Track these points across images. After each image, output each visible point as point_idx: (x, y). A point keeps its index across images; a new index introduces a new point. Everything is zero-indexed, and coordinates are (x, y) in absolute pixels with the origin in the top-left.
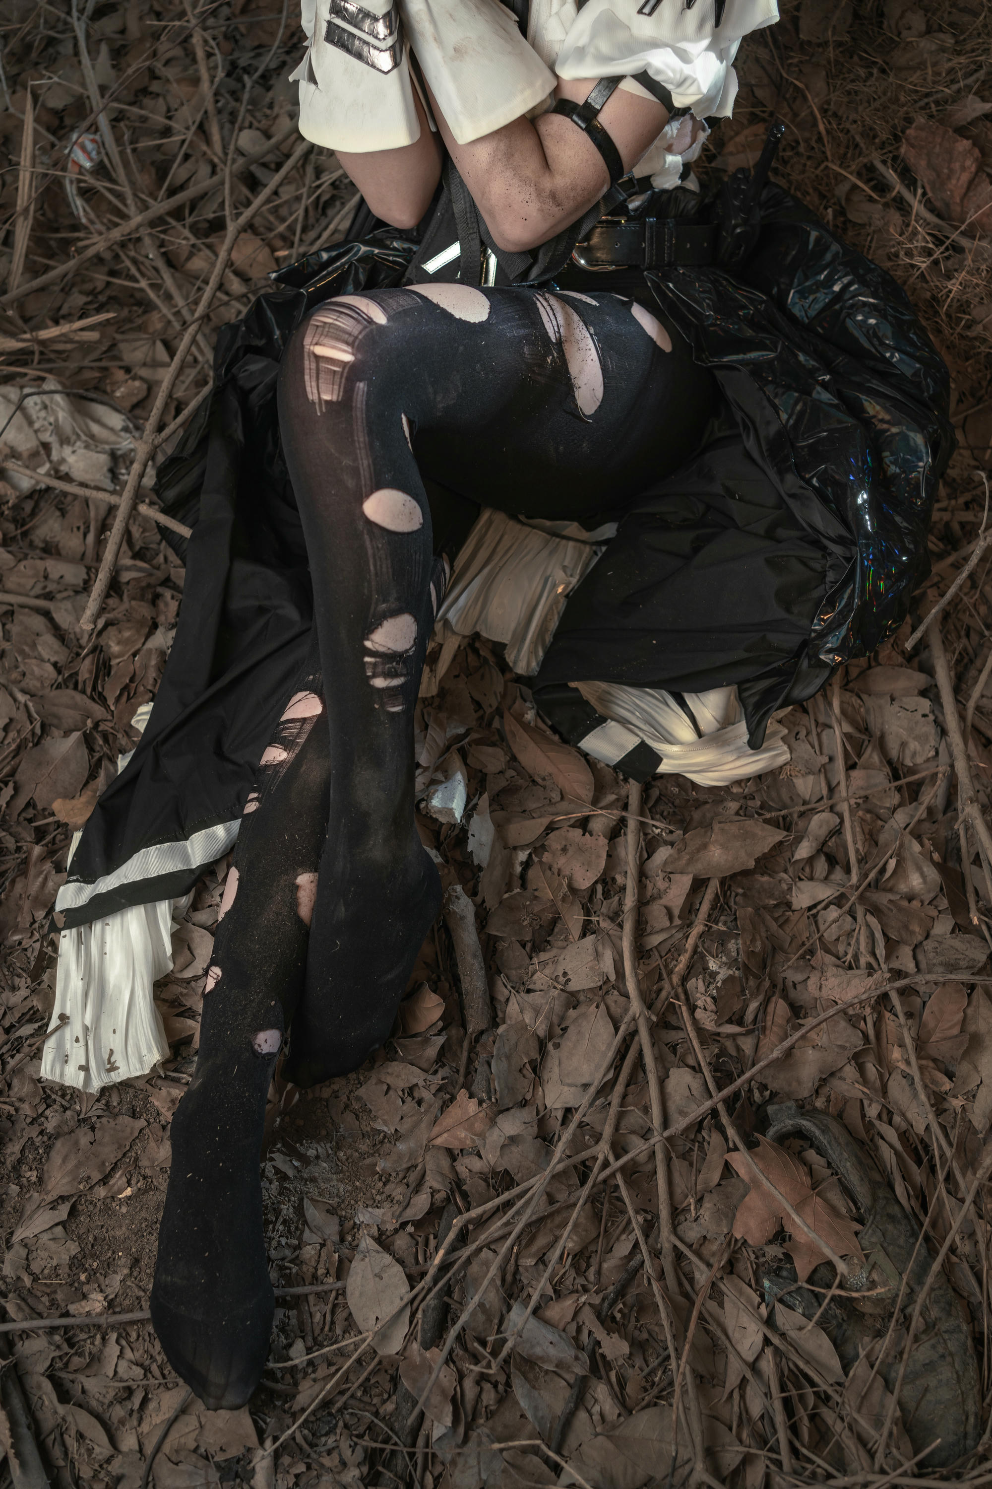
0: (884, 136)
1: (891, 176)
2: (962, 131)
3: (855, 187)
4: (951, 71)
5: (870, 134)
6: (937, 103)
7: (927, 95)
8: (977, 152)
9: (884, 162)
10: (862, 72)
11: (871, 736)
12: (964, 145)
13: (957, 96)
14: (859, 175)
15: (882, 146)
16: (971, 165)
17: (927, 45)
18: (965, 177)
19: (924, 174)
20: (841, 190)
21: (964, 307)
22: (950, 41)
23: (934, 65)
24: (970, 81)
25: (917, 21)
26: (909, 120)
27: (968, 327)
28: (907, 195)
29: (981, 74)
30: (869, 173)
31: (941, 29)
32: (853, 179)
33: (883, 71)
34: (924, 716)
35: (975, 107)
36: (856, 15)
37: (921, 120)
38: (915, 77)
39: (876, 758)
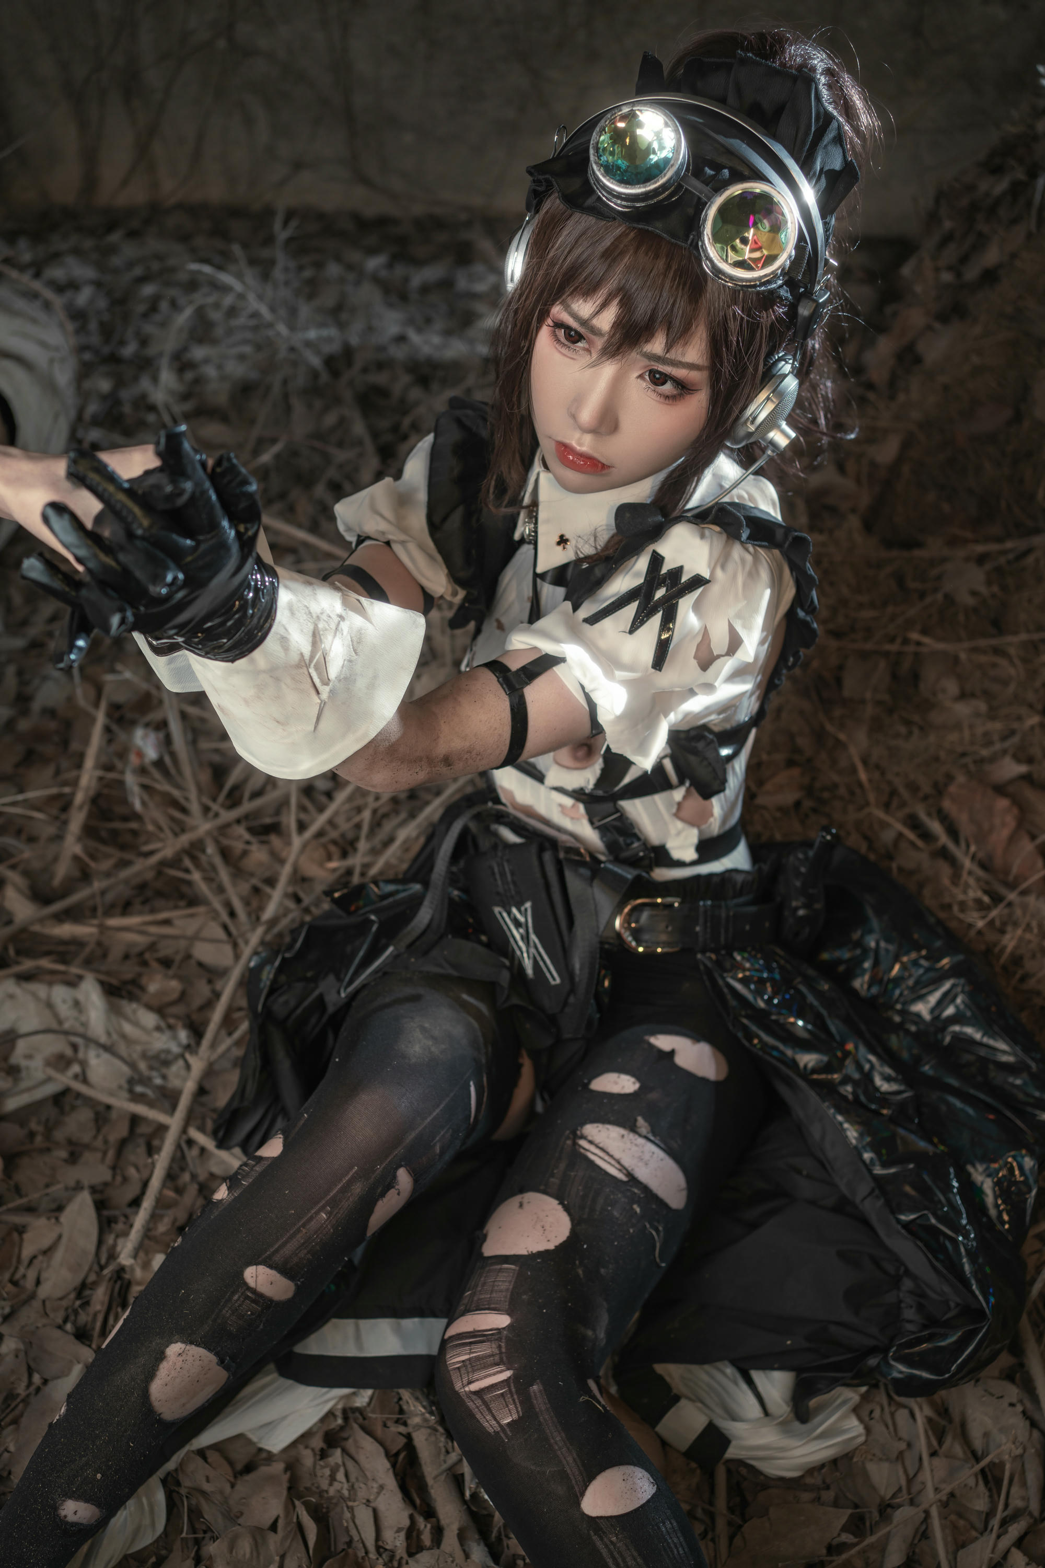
0: (926, 788)
1: (936, 827)
2: (1000, 790)
3: (900, 835)
4: (986, 734)
5: (913, 788)
6: (975, 762)
7: (964, 755)
8: (1015, 811)
9: (929, 814)
10: (903, 730)
11: (951, 1421)
12: (1003, 803)
13: (993, 759)
14: (905, 824)
15: (926, 798)
16: (1011, 821)
17: (963, 710)
18: (1005, 833)
19: (966, 828)
20: (888, 837)
21: (1017, 960)
22: (983, 707)
23: (971, 727)
24: (1007, 744)
25: (951, 687)
26: (950, 778)
27: (1023, 979)
28: (951, 846)
29: (1016, 739)
30: (914, 823)
31: (973, 695)
32: (899, 827)
33: (921, 728)
34: (1012, 1405)
35: (1011, 769)
36: (895, 677)
37: (961, 779)
38: (953, 737)
39: (958, 1450)
